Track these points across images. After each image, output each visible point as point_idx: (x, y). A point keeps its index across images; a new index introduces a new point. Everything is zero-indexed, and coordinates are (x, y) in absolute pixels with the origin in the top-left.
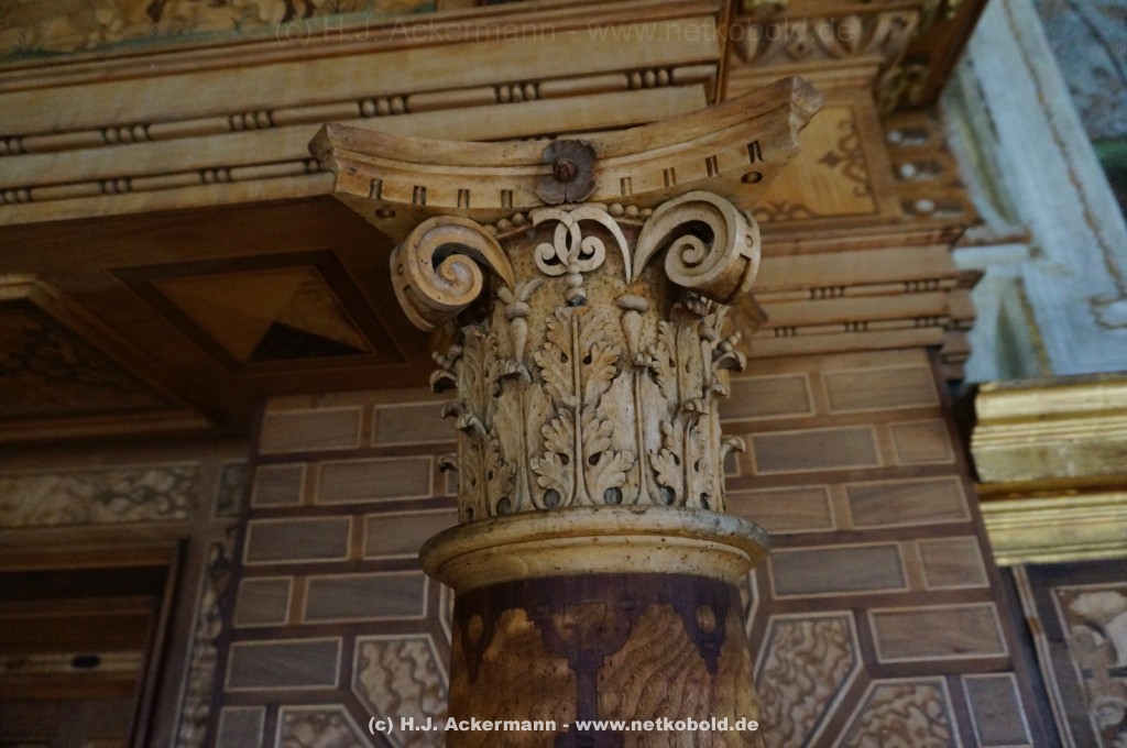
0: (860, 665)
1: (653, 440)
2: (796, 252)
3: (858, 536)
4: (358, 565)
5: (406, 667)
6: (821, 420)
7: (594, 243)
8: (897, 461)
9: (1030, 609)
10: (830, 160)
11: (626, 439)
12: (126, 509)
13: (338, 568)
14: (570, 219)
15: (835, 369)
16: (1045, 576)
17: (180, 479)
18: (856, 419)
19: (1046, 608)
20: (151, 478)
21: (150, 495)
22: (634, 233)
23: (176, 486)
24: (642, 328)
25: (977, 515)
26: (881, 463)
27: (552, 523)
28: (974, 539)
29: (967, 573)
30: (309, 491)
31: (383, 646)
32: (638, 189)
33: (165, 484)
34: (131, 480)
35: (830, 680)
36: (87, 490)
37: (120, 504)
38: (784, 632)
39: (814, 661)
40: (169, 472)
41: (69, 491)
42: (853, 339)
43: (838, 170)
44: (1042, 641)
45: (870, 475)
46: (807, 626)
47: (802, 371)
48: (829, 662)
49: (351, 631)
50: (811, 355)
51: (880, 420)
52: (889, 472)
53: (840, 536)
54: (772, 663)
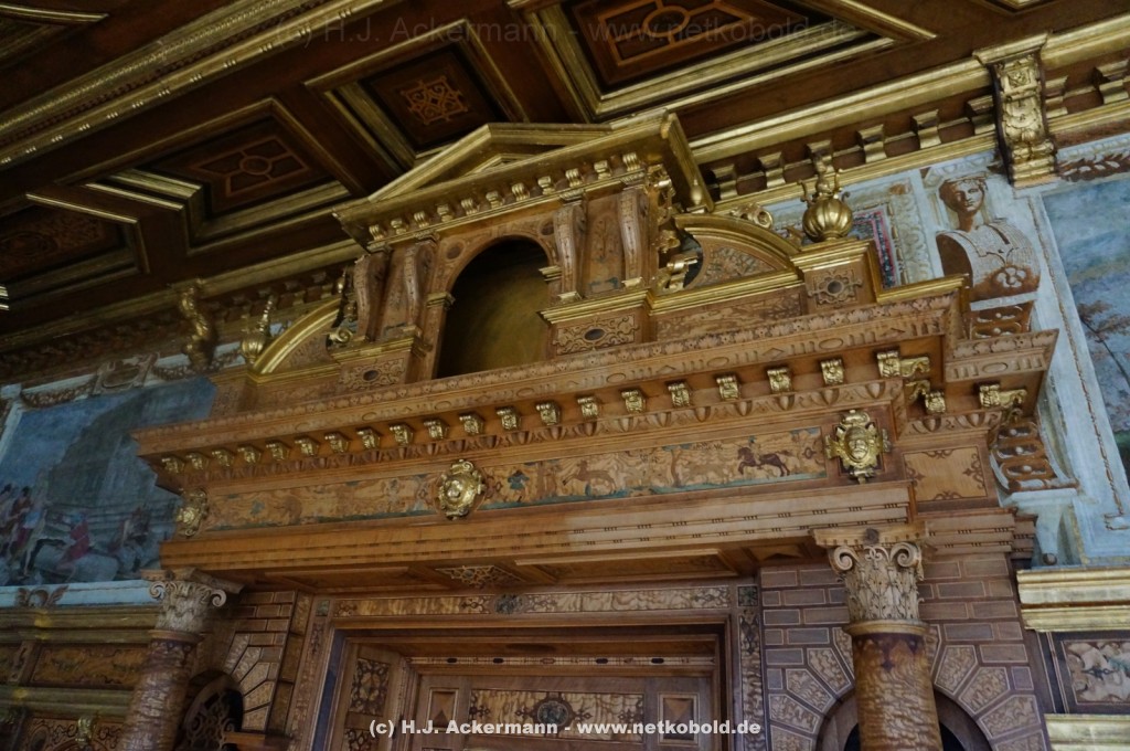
0: (977, 662)
1: (898, 602)
2: (951, 517)
3: (976, 621)
4: (803, 626)
5: (825, 658)
6: (964, 579)
7: (879, 554)
8: (991, 595)
9: (1052, 648)
10: (968, 472)
11: (891, 602)
12: (704, 604)
13: (796, 626)
14: (873, 549)
15: (968, 560)
16: (1058, 636)
17: (722, 592)
18: (977, 579)
19: (1058, 648)
20: (711, 592)
21: (712, 598)
22: (889, 550)
23: (721, 595)
24: (893, 574)
25: (1020, 614)
26: (985, 595)
27: (876, 622)
28: (1018, 623)
29: (1016, 635)
30: (782, 601)
31: (816, 651)
32: (890, 541)
33: (717, 594)
34: (704, 593)
35: (966, 667)
36: (688, 596)
37: (701, 601)
38: (950, 651)
39: (961, 660)
40: (717, 589)
41: (681, 596)
42: (975, 549)
43: (971, 477)
44: (1055, 660)
45: (982, 600)
46: (958, 651)
47: (956, 561)
48: (966, 661)
49: (805, 647)
50: (959, 555)
51: (986, 580)
52: (988, 599)
53: (970, 620)
54: (946, 661)
